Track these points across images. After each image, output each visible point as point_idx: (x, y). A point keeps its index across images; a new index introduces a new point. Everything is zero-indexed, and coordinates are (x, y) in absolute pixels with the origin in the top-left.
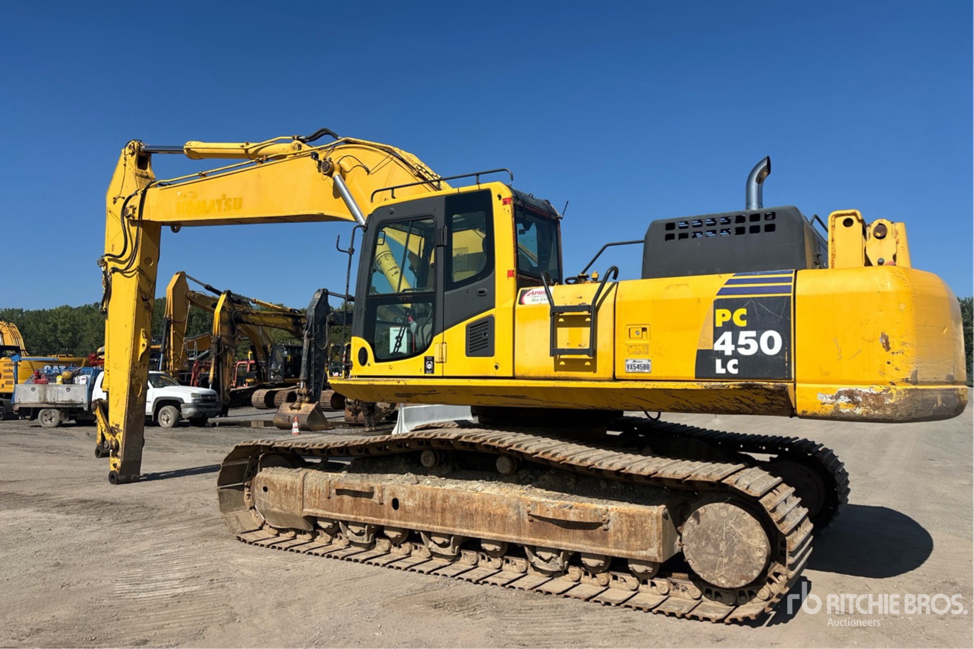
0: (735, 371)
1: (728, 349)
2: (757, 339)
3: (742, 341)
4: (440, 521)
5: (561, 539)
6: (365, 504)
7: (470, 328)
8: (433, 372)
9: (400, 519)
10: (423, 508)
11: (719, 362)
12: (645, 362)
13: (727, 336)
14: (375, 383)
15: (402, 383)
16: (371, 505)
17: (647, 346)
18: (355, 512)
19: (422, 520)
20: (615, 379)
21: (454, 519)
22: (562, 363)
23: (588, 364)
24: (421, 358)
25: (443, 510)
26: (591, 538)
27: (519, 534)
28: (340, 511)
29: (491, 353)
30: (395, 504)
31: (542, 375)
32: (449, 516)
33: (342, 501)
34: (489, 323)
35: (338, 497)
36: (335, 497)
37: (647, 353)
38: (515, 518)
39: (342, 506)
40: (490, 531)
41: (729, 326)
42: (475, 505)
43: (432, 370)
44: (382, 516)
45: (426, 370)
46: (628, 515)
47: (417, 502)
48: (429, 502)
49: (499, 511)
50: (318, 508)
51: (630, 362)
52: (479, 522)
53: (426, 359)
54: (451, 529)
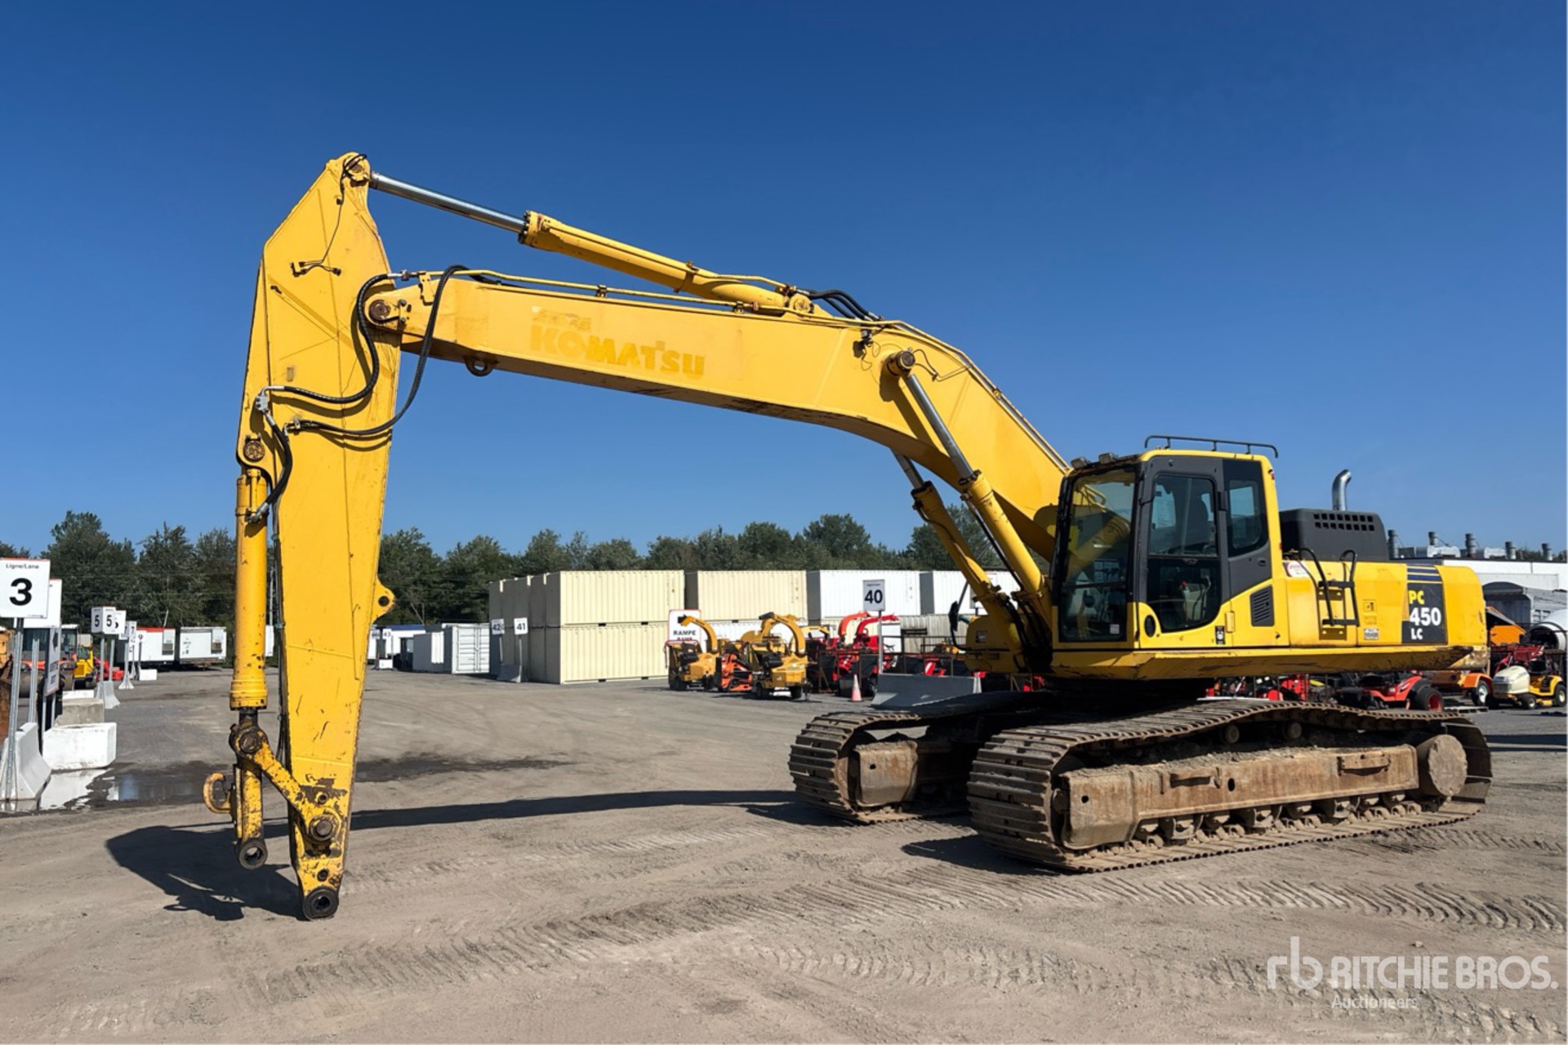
0: (1420, 637)
1: (1416, 621)
2: (1429, 613)
3: (1423, 615)
4: (1272, 792)
5: (1360, 786)
6: (1203, 792)
8: (1224, 643)
9: (1238, 799)
10: (1257, 783)
11: (1413, 630)
12: (1375, 631)
13: (1416, 611)
14: (1206, 656)
15: (1233, 655)
16: (1208, 791)
17: (1375, 618)
18: (1192, 803)
19: (1257, 796)
20: (1357, 646)
21: (1283, 788)
22: (1324, 632)
23: (1341, 633)
24: (1211, 627)
25: (1274, 781)
26: (1377, 780)
27: (1333, 789)
28: (1177, 806)
29: (1271, 623)
30: (1231, 785)
31: (1311, 643)
32: (1279, 786)
33: (1177, 794)
34: (1268, 592)
35: (1174, 790)
36: (1169, 792)
37: (1375, 623)
38: (1329, 775)
39: (1178, 799)
40: (1313, 792)
41: (1416, 604)
42: (1299, 770)
43: (1223, 641)
44: (1220, 801)
45: (1218, 641)
46: (1397, 755)
47: (1251, 778)
48: (1261, 775)
49: (1317, 772)
50: (1151, 808)
51: (1367, 631)
52: (1304, 785)
53: (1217, 629)
54: (1283, 798)
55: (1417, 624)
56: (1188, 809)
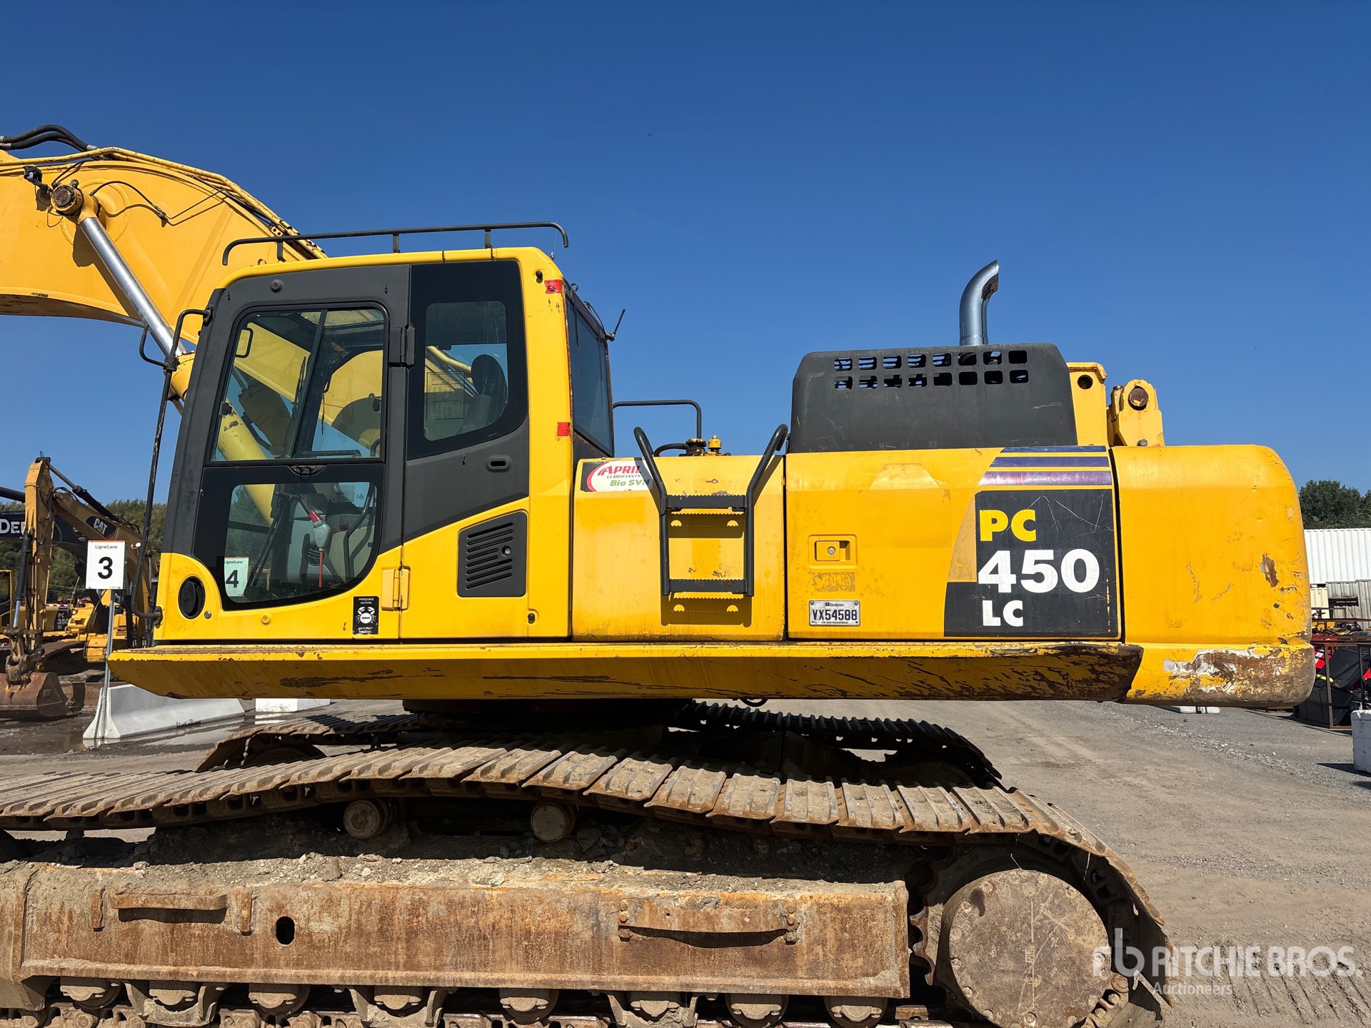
0: (1018, 622)
1: (1005, 582)
2: (1056, 564)
3: (1028, 568)
4: (402, 959)
5: (694, 971)
6: (201, 937)
7: (467, 538)
8: (375, 631)
9: (298, 964)
10: (360, 932)
11: (987, 606)
12: (848, 606)
13: (1002, 558)
16: (218, 937)
17: (851, 575)
18: (172, 957)
19: (358, 962)
20: (787, 639)
21: (439, 952)
25: (412, 934)
26: (759, 962)
27: (598, 968)
28: (130, 958)
29: (517, 588)
30: (285, 930)
32: (426, 945)
33: (137, 934)
35: (126, 926)
36: (115, 928)
37: (852, 588)
38: (587, 935)
39: (135, 946)
40: (529, 969)
41: (1005, 540)
42: (491, 918)
43: (374, 627)
44: (249, 962)
45: (357, 625)
47: (343, 921)
48: (375, 918)
49: (551, 925)
50: (65, 955)
51: (818, 606)
52: (502, 953)
53: (357, 602)
54: (432, 974)
55: (1005, 588)
56: (156, 968)
